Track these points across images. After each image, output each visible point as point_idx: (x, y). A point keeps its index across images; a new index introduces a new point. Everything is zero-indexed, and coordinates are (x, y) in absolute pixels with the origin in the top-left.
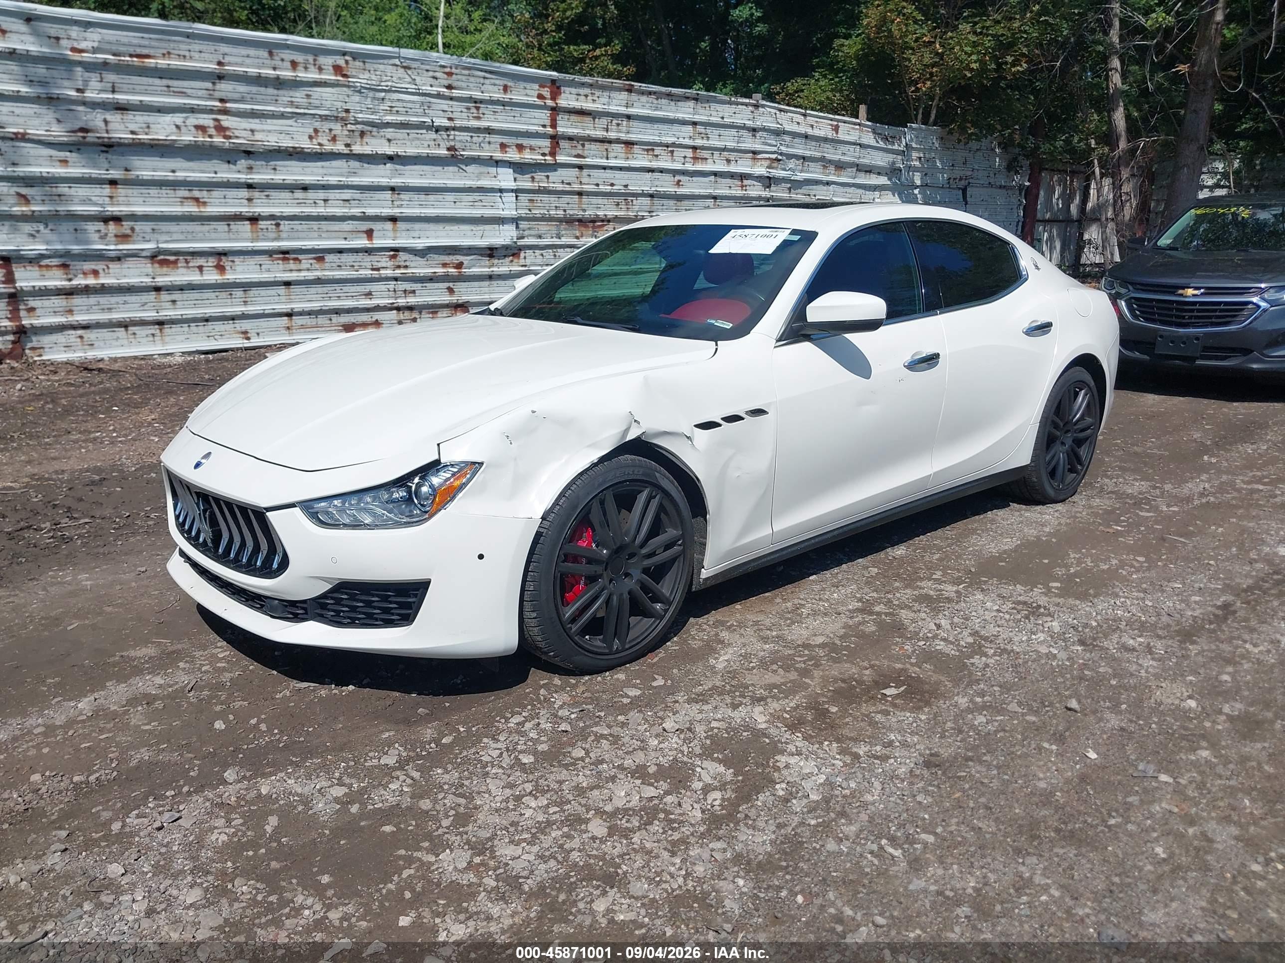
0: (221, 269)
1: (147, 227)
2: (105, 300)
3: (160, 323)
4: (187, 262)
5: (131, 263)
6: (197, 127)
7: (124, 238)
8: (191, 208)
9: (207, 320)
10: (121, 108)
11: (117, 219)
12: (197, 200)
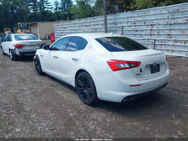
0: (185, 43)
1: (174, 36)
2: (166, 46)
3: (173, 51)
4: (180, 42)
5: (171, 42)
6: (186, 20)
7: (170, 38)
8: (182, 33)
9: (180, 51)
10: (174, 19)
11: (170, 35)
12: (183, 32)
